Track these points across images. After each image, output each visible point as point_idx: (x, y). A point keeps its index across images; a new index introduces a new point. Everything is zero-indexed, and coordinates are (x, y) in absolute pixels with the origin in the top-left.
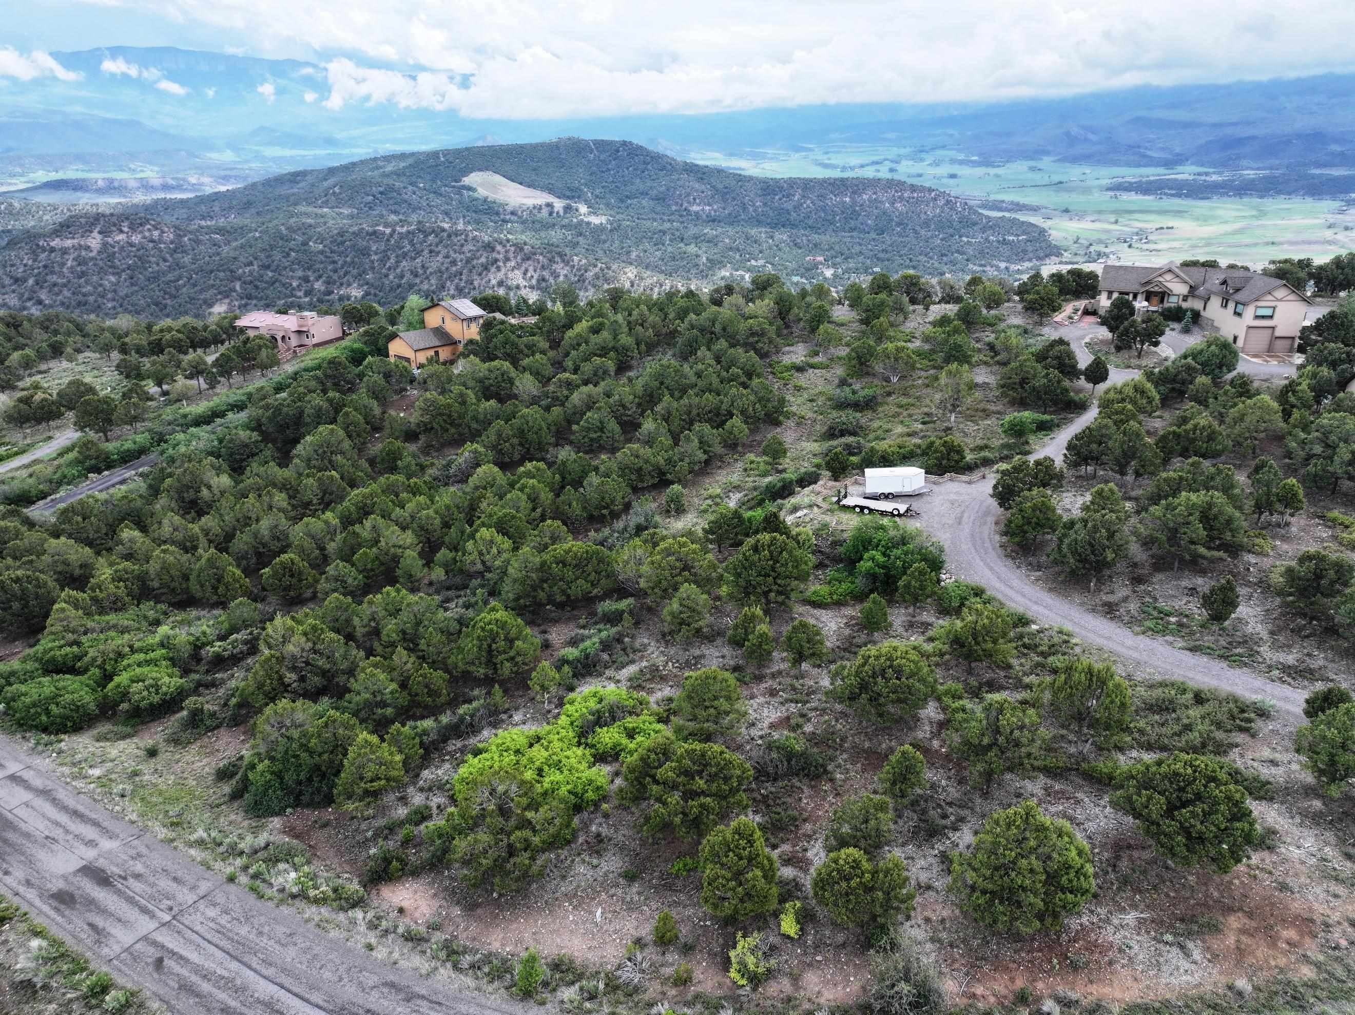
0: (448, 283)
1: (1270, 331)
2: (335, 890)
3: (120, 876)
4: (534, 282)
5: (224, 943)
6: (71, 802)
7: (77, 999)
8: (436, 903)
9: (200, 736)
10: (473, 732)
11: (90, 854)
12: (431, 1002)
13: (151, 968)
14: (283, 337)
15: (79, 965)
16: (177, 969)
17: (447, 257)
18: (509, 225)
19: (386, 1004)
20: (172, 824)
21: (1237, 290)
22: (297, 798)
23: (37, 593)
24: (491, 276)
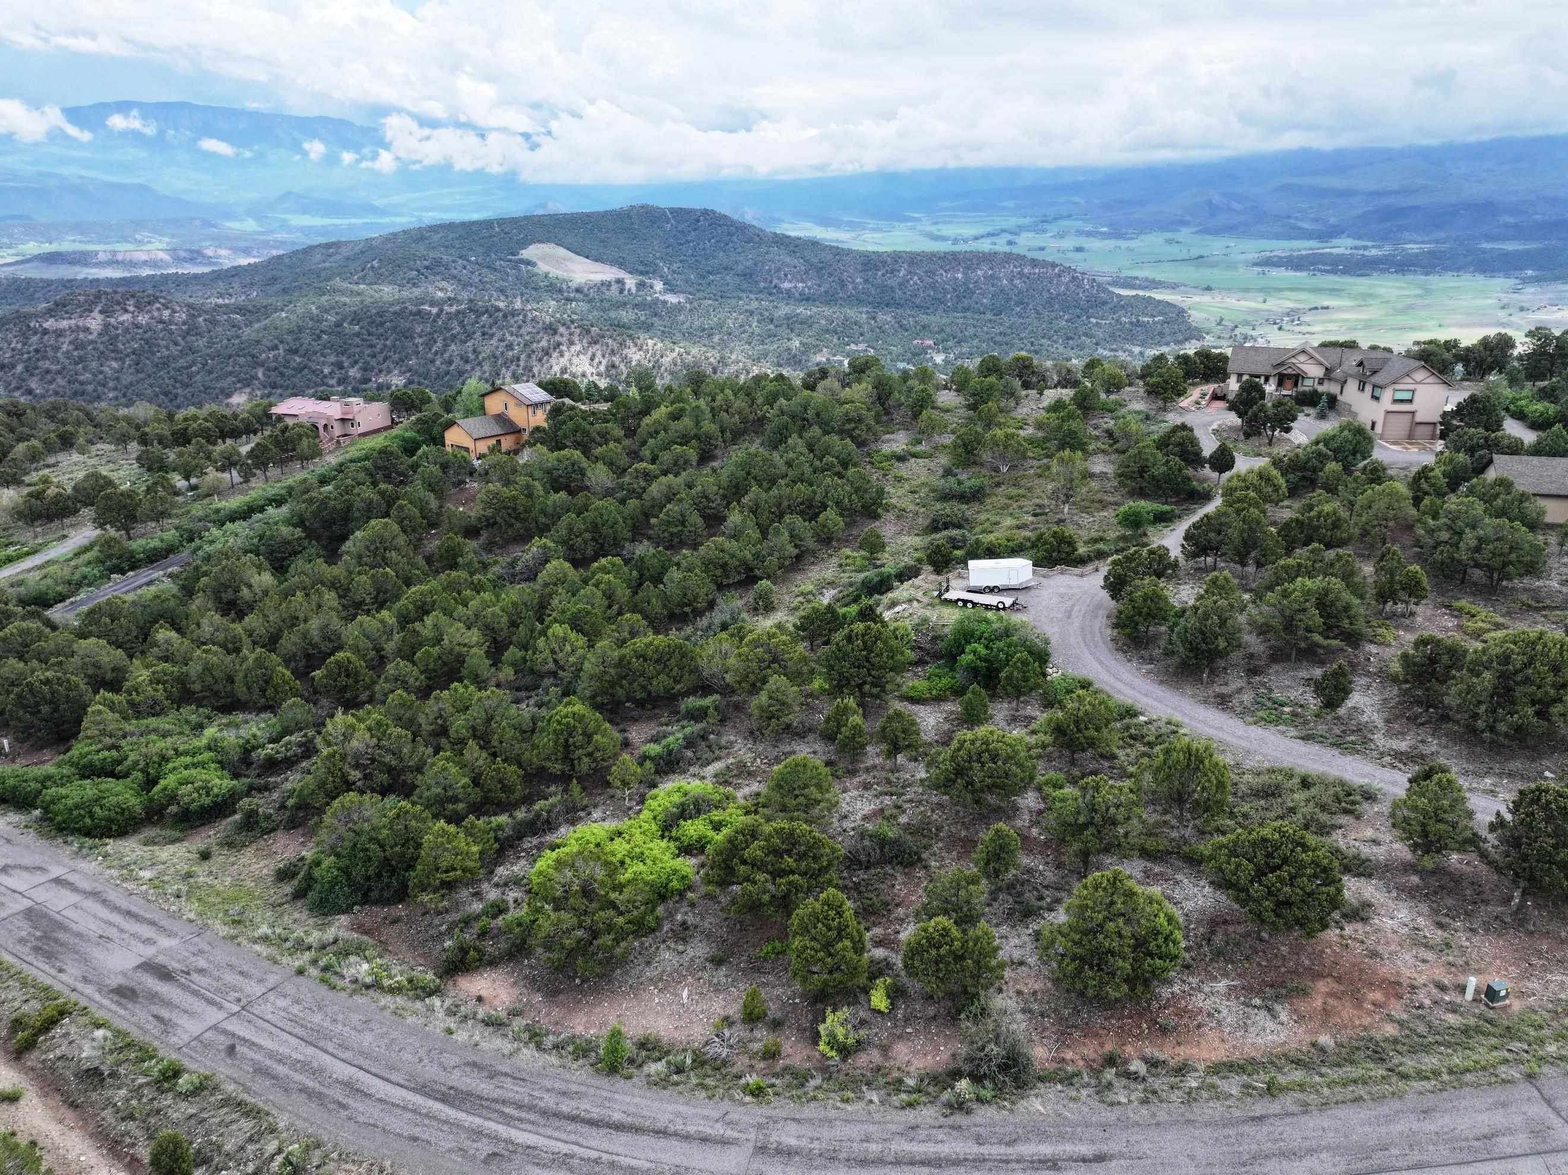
0: (504, 370)
1: (1408, 417)
2: (410, 981)
3: (183, 971)
4: (602, 368)
5: (297, 1030)
6: (124, 904)
7: (148, 1084)
8: (516, 991)
9: (255, 839)
10: (549, 830)
11: (149, 951)
12: (515, 1078)
13: (223, 1054)
14: (325, 426)
15: (146, 1054)
16: (251, 1054)
17: (502, 340)
18: (574, 304)
19: (468, 1081)
20: (234, 922)
21: (1374, 372)
22: (365, 895)
23: (67, 696)
24: (553, 361)
